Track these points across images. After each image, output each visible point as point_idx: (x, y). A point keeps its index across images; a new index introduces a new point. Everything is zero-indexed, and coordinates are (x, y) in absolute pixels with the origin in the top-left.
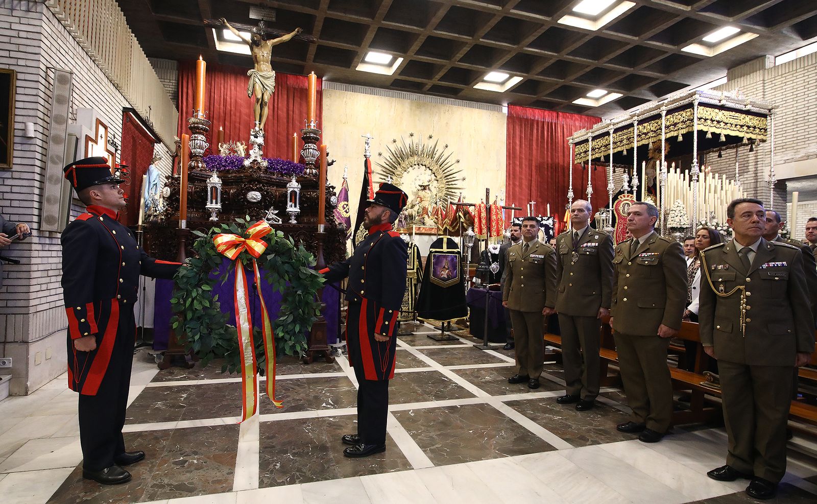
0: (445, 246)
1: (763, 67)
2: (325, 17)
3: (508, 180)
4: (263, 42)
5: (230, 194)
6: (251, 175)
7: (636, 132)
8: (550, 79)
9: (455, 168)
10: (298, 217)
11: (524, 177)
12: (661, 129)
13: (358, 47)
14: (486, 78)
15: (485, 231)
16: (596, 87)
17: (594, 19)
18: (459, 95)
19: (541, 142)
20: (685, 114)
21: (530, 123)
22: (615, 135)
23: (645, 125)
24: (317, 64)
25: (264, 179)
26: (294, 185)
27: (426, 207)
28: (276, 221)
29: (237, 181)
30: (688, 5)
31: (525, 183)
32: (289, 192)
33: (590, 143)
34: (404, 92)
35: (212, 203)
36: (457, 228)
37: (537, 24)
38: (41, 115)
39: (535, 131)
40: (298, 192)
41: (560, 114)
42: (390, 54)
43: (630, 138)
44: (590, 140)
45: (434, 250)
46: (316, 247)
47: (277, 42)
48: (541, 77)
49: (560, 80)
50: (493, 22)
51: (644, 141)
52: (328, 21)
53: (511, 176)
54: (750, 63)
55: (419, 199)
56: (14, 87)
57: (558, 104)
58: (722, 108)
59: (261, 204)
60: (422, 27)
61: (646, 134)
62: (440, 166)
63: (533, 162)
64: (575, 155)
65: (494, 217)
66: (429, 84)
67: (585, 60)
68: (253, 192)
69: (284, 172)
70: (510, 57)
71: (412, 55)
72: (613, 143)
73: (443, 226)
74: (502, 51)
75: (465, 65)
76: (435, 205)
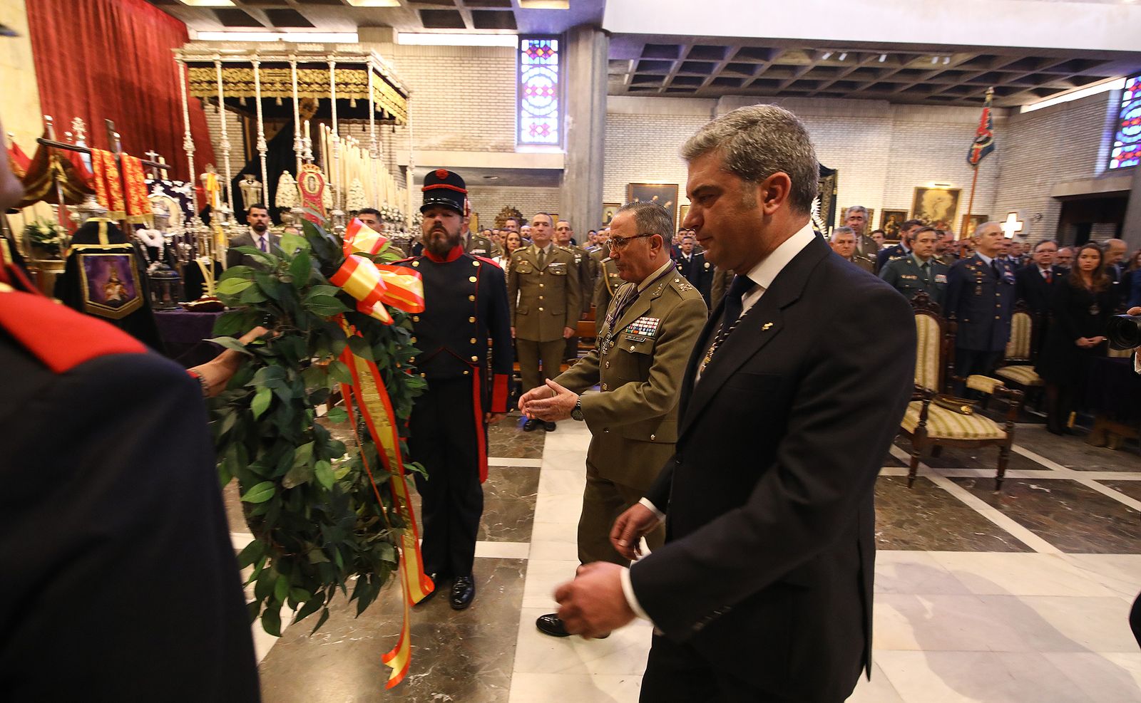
0: (103, 237)
1: (391, 40)
7: (294, 77)
11: (73, 94)
12: (330, 85)
15: (120, 204)
20: (358, 75)
22: (261, 71)
23: (308, 71)
33: (219, 70)
39: (82, 9)
43: (286, 83)
44: (219, 66)
45: (81, 247)
51: (305, 92)
53: (49, 87)
61: (309, 84)
63: (88, 69)
64: (189, 84)
65: (130, 179)
72: (260, 82)
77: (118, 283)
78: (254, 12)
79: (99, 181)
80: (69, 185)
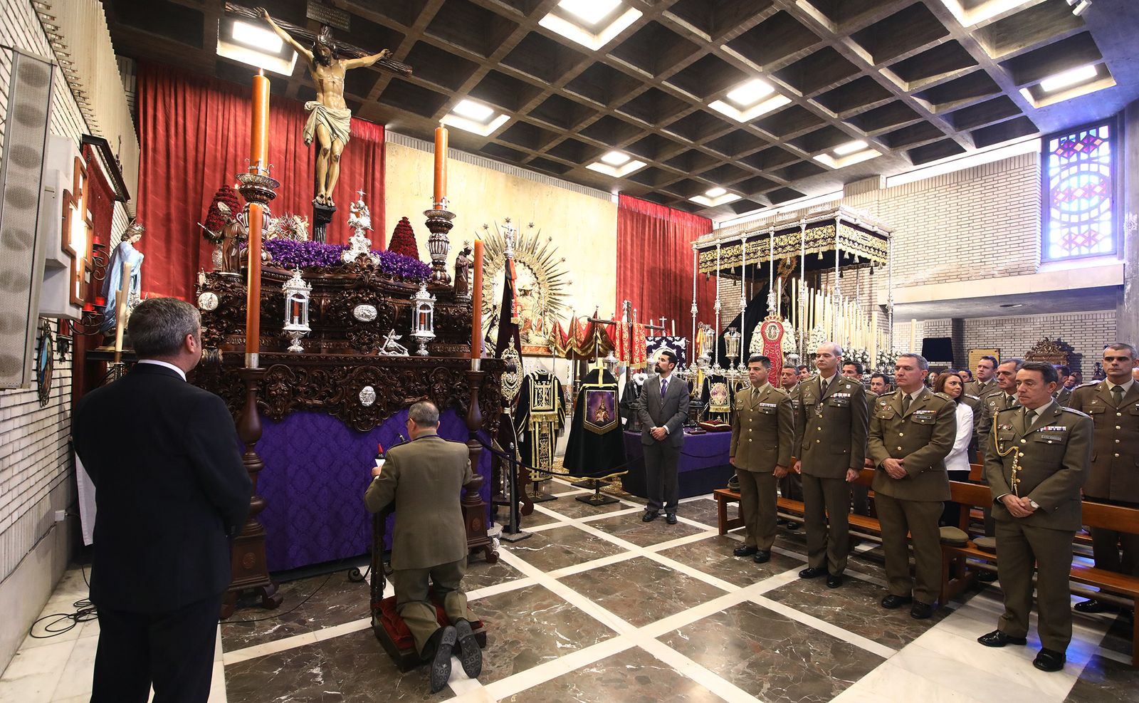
0: (600, 380)
1: (877, 187)
2: (417, 39)
3: (618, 286)
4: (333, 62)
5: (322, 308)
6: (361, 279)
7: (772, 244)
8: (675, 169)
9: (560, 268)
10: (431, 345)
11: (635, 284)
12: (800, 244)
13: (452, 91)
14: (605, 158)
15: (627, 356)
16: (718, 184)
17: (741, 109)
18: (564, 174)
19: (653, 242)
20: (828, 230)
21: (640, 219)
22: (747, 245)
23: (783, 237)
24: (382, 104)
25: (378, 286)
27: (530, 319)
28: (400, 352)
29: (334, 287)
30: (835, 112)
31: (636, 290)
32: (418, 306)
33: (718, 250)
34: (495, 161)
35: (292, 322)
36: (589, 352)
37: (685, 104)
39: (647, 229)
40: (432, 308)
41: (673, 211)
43: (765, 250)
44: (719, 247)
45: (587, 385)
47: (355, 64)
48: (667, 166)
49: (685, 173)
50: (638, 92)
51: (780, 254)
52: (420, 46)
54: (867, 180)
57: (674, 199)
58: (857, 227)
59: (375, 325)
60: (548, 81)
61: (783, 247)
62: (542, 264)
63: (645, 266)
64: (699, 264)
65: (636, 339)
66: (533, 155)
67: (719, 153)
68: (365, 306)
69: (404, 275)
70: (642, 137)
71: (524, 115)
72: (746, 253)
73: (565, 347)
74: (636, 129)
75: (586, 139)
76: (541, 317)
77: (605, 410)
78: (757, 199)
79: (618, 342)
80: (604, 345)
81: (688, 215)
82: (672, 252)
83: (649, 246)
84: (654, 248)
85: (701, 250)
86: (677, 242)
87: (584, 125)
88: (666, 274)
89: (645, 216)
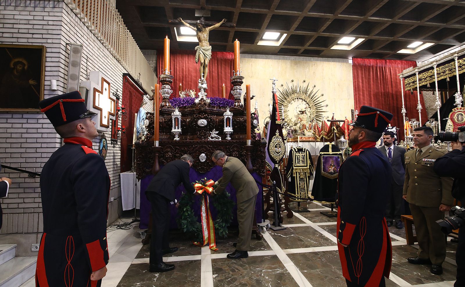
0: (330, 150)
3: (355, 104)
4: (204, 29)
5: (187, 122)
6: (200, 109)
7: (457, 65)
8: (383, 37)
9: (321, 99)
10: (231, 135)
11: (366, 102)
13: (259, 30)
14: (340, 42)
16: (415, 40)
18: (320, 55)
19: (376, 79)
21: (367, 69)
22: (438, 69)
25: (208, 111)
26: (228, 114)
27: (305, 124)
28: (217, 139)
29: (191, 113)
32: (225, 118)
33: (417, 76)
34: (285, 56)
35: (175, 128)
36: (331, 137)
38: (62, 75)
39: (371, 73)
40: (231, 118)
41: (388, 61)
42: (279, 32)
43: (452, 69)
44: (417, 74)
45: (323, 153)
46: (245, 155)
47: (212, 28)
48: (378, 37)
49: (391, 38)
50: (349, 2)
53: (358, 102)
55: (299, 120)
56: (44, 57)
57: (387, 54)
59: (207, 128)
60: (301, 11)
62: (311, 99)
64: (404, 86)
66: (302, 49)
67: (411, 21)
68: (202, 120)
69: (221, 106)
70: (358, 25)
71: (293, 31)
72: (437, 74)
73: (320, 136)
74: (353, 22)
75: (327, 34)
76: (310, 123)
77: (334, 166)
79: (346, 131)
80: (339, 133)
81: (398, 61)
82: (389, 83)
83: (373, 82)
84: (377, 82)
85: (406, 78)
86: (392, 77)
87: (324, 28)
88: (386, 95)
89: (370, 66)
